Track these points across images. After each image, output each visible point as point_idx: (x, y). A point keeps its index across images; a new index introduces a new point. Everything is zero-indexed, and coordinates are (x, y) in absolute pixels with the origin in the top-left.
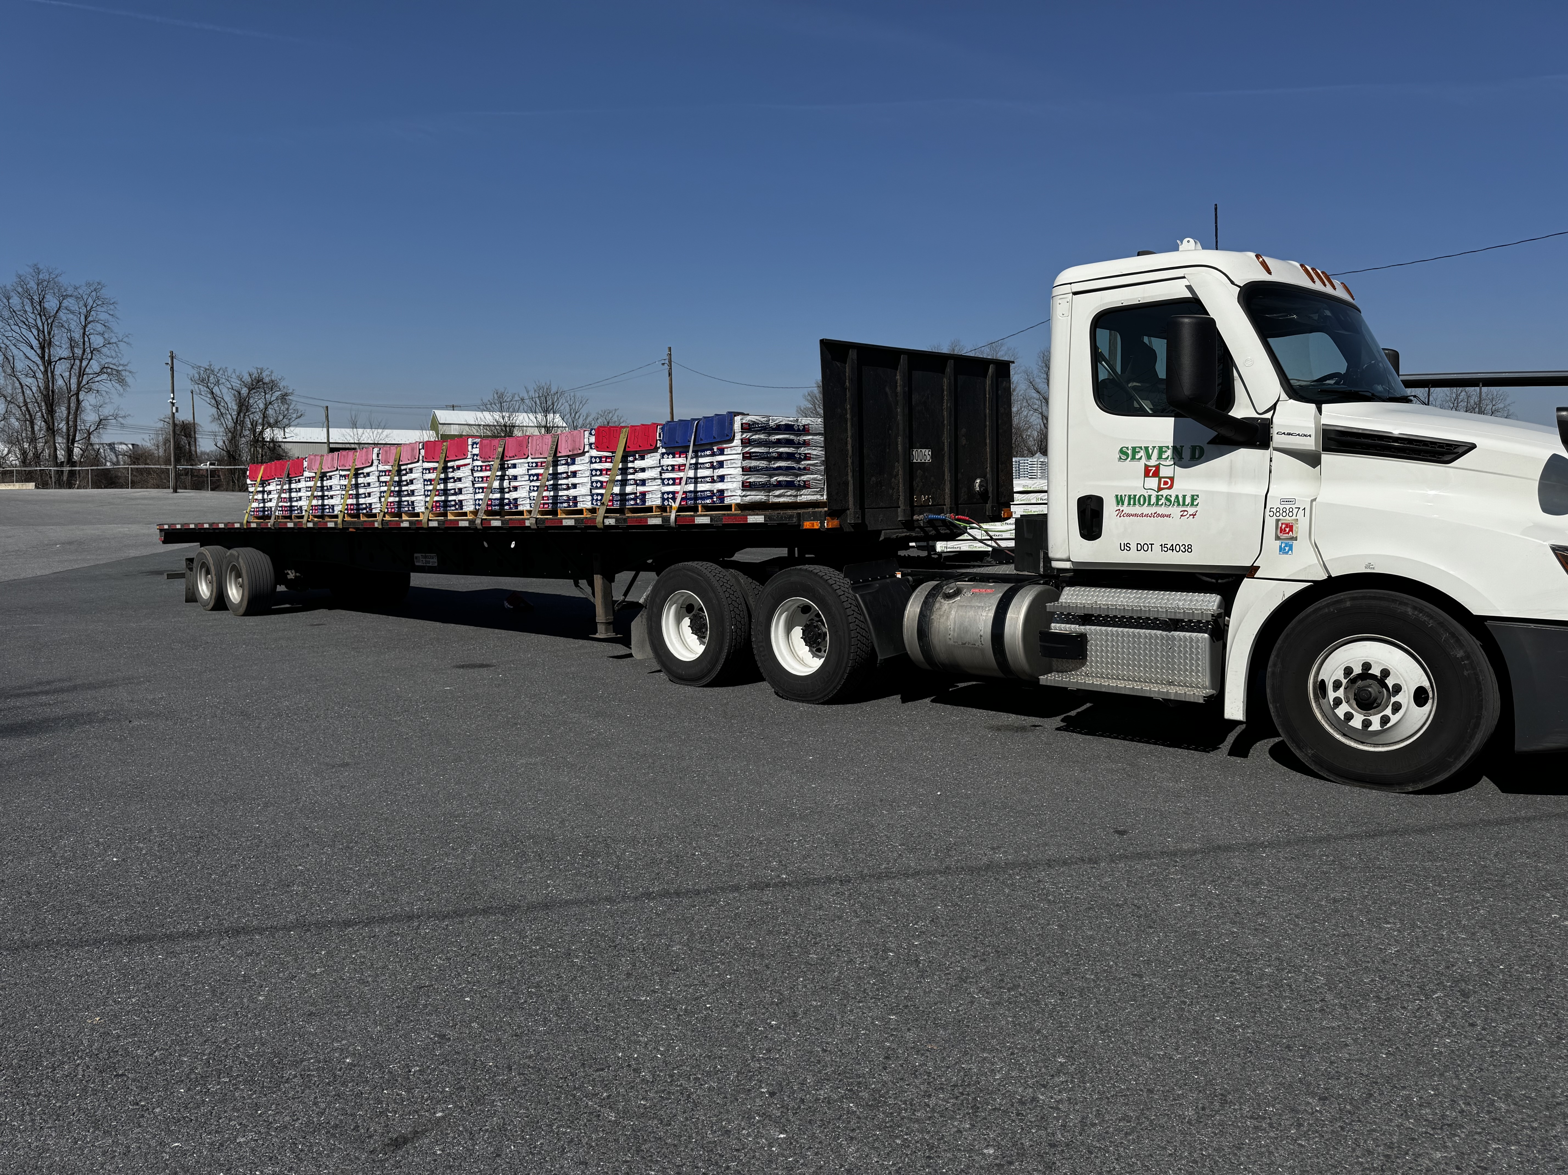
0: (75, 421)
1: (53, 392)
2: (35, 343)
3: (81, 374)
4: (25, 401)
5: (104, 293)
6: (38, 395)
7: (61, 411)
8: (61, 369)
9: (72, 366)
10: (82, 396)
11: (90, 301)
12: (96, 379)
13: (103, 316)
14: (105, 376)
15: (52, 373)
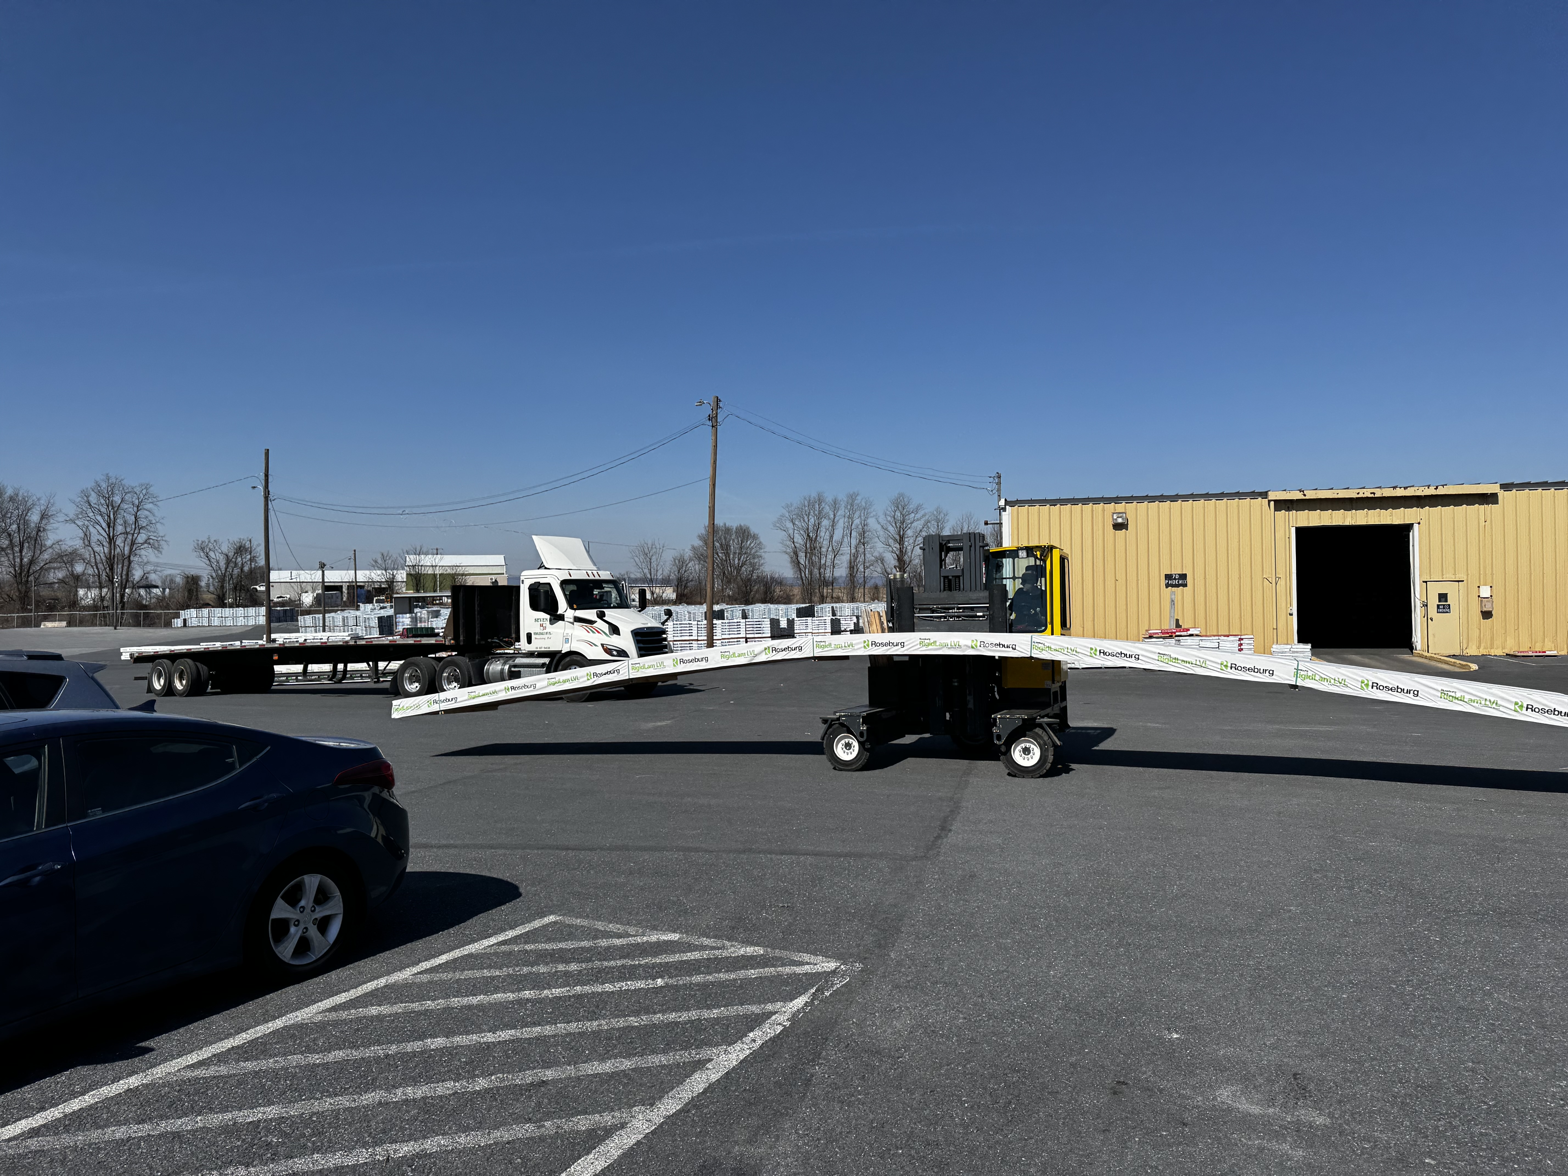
0: (127, 575)
1: (114, 556)
2: (104, 525)
3: (133, 543)
4: (96, 562)
5: (151, 490)
6: (104, 558)
7: (118, 569)
8: (119, 541)
9: (126, 539)
10: (132, 558)
11: (141, 496)
12: (142, 547)
13: (149, 506)
14: (146, 545)
15: (115, 543)
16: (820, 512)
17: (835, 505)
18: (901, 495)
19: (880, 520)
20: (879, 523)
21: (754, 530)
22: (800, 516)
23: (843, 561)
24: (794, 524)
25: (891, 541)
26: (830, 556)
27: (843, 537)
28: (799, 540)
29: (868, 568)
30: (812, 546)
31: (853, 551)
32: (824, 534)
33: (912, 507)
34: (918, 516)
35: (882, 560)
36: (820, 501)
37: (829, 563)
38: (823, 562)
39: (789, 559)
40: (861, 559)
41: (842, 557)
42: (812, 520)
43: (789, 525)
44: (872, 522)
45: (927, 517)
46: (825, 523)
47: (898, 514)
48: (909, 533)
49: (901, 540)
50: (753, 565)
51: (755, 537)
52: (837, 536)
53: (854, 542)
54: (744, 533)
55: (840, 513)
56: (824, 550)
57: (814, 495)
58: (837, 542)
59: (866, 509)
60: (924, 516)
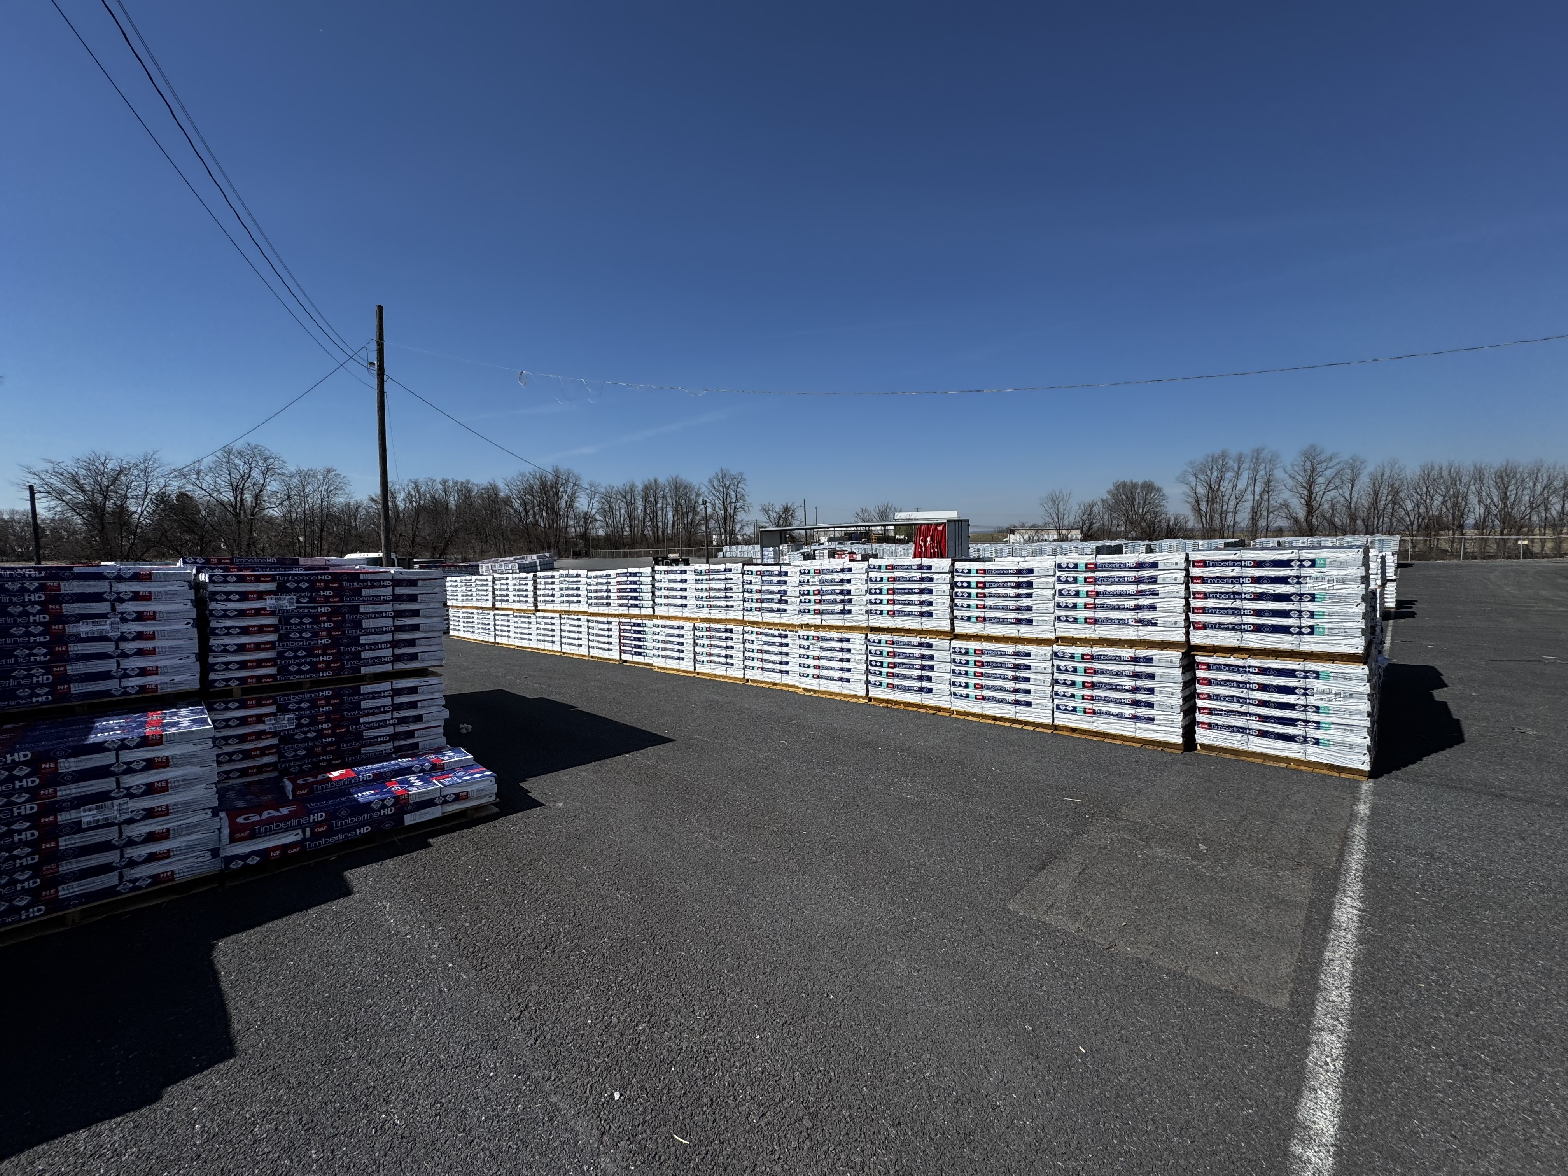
16: (1224, 466)
17: (1240, 460)
18: (1313, 447)
19: (1287, 470)
20: (1286, 472)
21: (1157, 484)
22: (1203, 472)
23: (1246, 508)
24: (1196, 477)
25: (1300, 489)
26: (1232, 503)
27: (1247, 486)
28: (1201, 490)
29: (1272, 512)
30: (1214, 496)
31: (1257, 497)
32: (1226, 486)
33: (1323, 457)
34: (1331, 465)
35: (1287, 506)
36: (1224, 456)
37: (1231, 508)
38: (1224, 508)
39: (1190, 507)
40: (1265, 504)
41: (1245, 504)
42: (1215, 474)
43: (1193, 479)
44: (1279, 474)
45: (1342, 465)
46: (1229, 475)
47: (1308, 464)
48: (1320, 480)
49: (1310, 485)
50: (1156, 514)
51: (1159, 490)
52: (1241, 485)
53: (1258, 489)
54: (1149, 487)
55: (1246, 465)
56: (1226, 498)
57: (1217, 452)
58: (1241, 491)
59: (1273, 461)
60: (1338, 463)
